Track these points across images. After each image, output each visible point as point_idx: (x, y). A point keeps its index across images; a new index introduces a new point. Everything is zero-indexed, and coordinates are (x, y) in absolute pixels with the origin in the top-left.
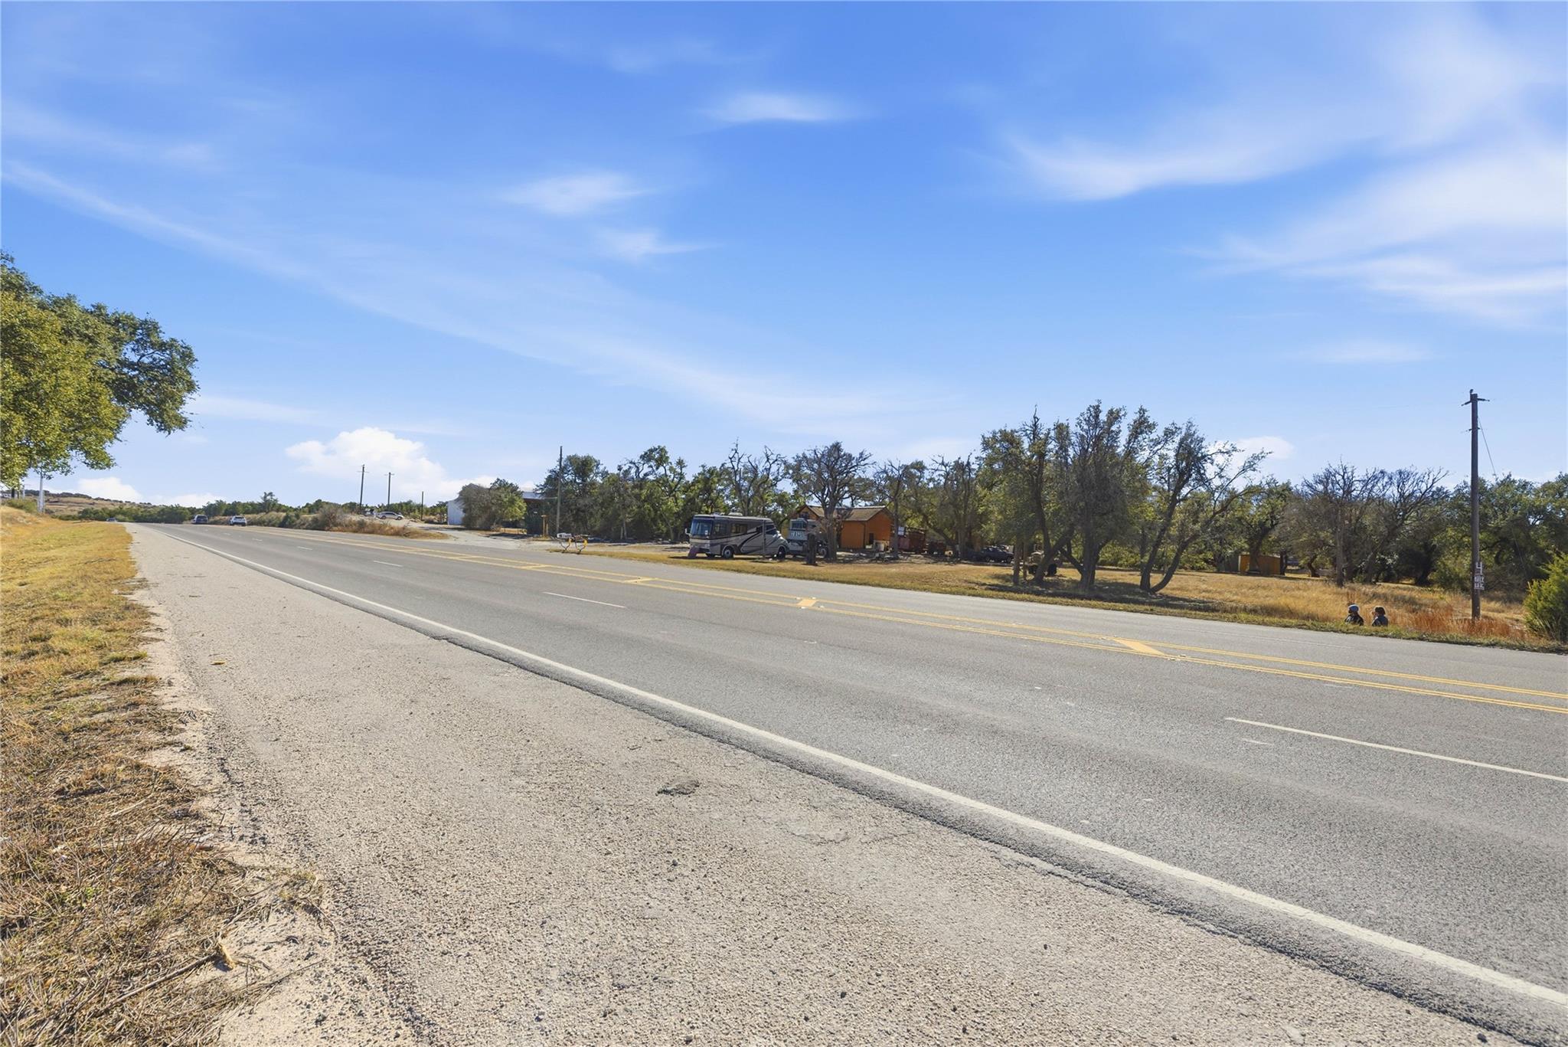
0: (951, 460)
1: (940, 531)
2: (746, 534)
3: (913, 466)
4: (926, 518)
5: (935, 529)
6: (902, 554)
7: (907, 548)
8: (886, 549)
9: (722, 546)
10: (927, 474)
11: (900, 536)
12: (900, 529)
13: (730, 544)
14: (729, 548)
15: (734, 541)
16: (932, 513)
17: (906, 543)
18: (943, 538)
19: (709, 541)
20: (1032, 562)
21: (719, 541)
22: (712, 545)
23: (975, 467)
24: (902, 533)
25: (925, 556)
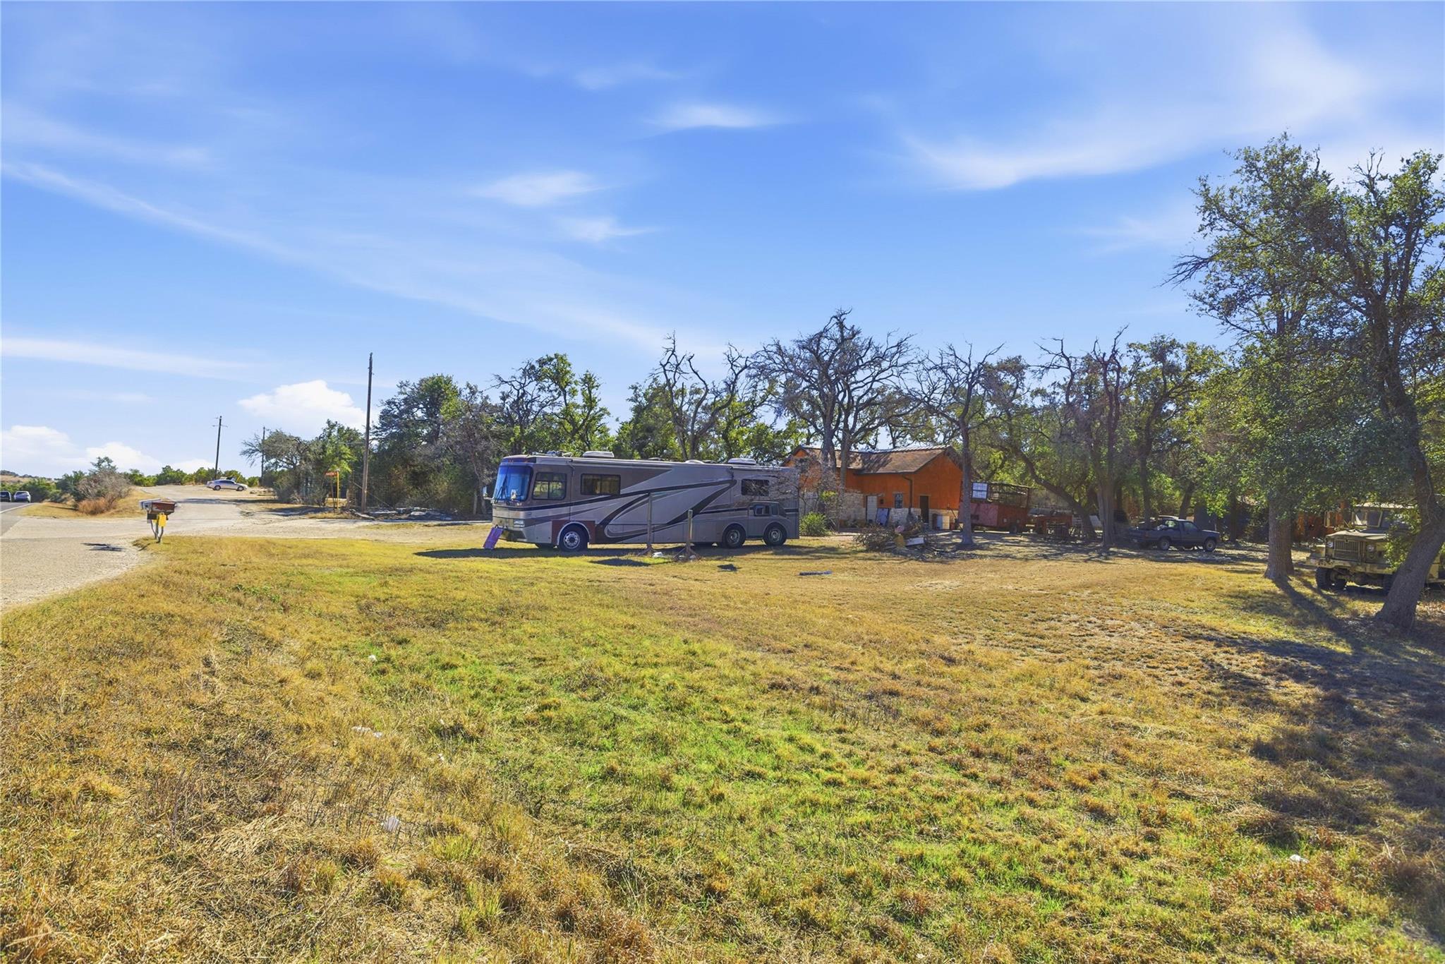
0: (1078, 350)
1: (1058, 490)
2: (617, 495)
3: (1002, 367)
4: (1030, 466)
5: (1047, 485)
6: (986, 536)
7: (995, 524)
8: (954, 525)
9: (557, 524)
10: (1030, 382)
11: (979, 502)
12: (977, 486)
13: (574, 519)
14: (576, 527)
15: (594, 511)
16: (1042, 455)
17: (992, 514)
18: (1063, 503)
19: (522, 514)
20: (1328, 557)
21: (550, 513)
22: (529, 522)
23: (1127, 362)
24: (983, 495)
25: (1033, 539)
